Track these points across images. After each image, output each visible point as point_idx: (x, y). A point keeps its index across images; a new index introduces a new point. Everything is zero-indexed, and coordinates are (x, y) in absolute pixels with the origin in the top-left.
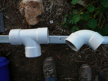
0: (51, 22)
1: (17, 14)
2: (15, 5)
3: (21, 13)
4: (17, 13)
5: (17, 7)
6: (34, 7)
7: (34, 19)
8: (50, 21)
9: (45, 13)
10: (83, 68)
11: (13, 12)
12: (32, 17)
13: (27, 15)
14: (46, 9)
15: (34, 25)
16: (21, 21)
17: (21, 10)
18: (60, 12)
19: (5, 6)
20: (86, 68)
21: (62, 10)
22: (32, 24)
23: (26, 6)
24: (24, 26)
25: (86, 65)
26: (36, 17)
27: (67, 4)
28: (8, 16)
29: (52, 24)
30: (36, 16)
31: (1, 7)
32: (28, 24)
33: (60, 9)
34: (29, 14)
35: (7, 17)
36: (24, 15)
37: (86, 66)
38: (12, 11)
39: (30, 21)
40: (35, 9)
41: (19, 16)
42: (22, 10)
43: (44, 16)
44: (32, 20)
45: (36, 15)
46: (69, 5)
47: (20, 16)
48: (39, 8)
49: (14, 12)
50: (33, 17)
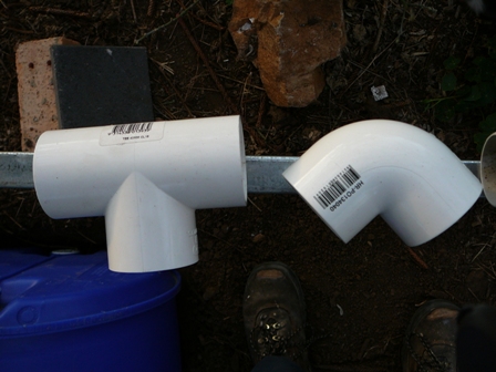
0: (380, 93)
1: (215, 52)
2: (202, 11)
3: (241, 46)
4: (214, 47)
5: (210, 21)
6: (312, 22)
7: (307, 77)
8: (374, 90)
9: (350, 48)
10: (432, 317)
11: (193, 42)
12: (298, 67)
13: (279, 59)
14: (355, 30)
15: (304, 105)
16: (231, 86)
17: (240, 32)
18: (420, 47)
19: (154, 13)
20: (445, 322)
21: (431, 37)
22: (297, 103)
23: (276, 15)
24: (248, 111)
25: (444, 307)
26: (317, 68)
27: (455, 8)
28: (170, 60)
29: (381, 101)
30: (315, 65)
31: (138, 20)
32: (268, 99)
33: (422, 32)
34: (288, 53)
35: (163, 64)
36: (255, 55)
37: (444, 310)
38: (191, 39)
39: (289, 85)
40: (314, 31)
41: (222, 60)
42: (245, 32)
43: (346, 63)
44: (295, 80)
45: (318, 60)
46: (464, 15)
47: (225, 65)
48: (336, 25)
49: (200, 44)
50: (303, 70)
